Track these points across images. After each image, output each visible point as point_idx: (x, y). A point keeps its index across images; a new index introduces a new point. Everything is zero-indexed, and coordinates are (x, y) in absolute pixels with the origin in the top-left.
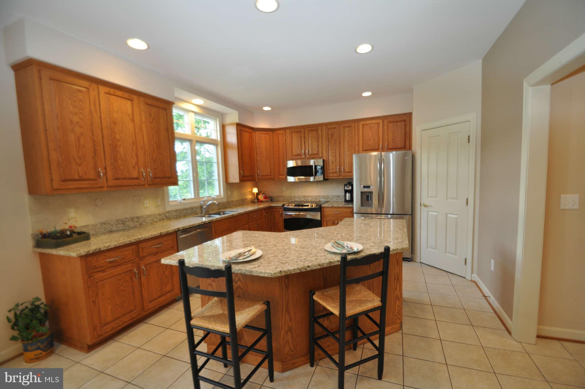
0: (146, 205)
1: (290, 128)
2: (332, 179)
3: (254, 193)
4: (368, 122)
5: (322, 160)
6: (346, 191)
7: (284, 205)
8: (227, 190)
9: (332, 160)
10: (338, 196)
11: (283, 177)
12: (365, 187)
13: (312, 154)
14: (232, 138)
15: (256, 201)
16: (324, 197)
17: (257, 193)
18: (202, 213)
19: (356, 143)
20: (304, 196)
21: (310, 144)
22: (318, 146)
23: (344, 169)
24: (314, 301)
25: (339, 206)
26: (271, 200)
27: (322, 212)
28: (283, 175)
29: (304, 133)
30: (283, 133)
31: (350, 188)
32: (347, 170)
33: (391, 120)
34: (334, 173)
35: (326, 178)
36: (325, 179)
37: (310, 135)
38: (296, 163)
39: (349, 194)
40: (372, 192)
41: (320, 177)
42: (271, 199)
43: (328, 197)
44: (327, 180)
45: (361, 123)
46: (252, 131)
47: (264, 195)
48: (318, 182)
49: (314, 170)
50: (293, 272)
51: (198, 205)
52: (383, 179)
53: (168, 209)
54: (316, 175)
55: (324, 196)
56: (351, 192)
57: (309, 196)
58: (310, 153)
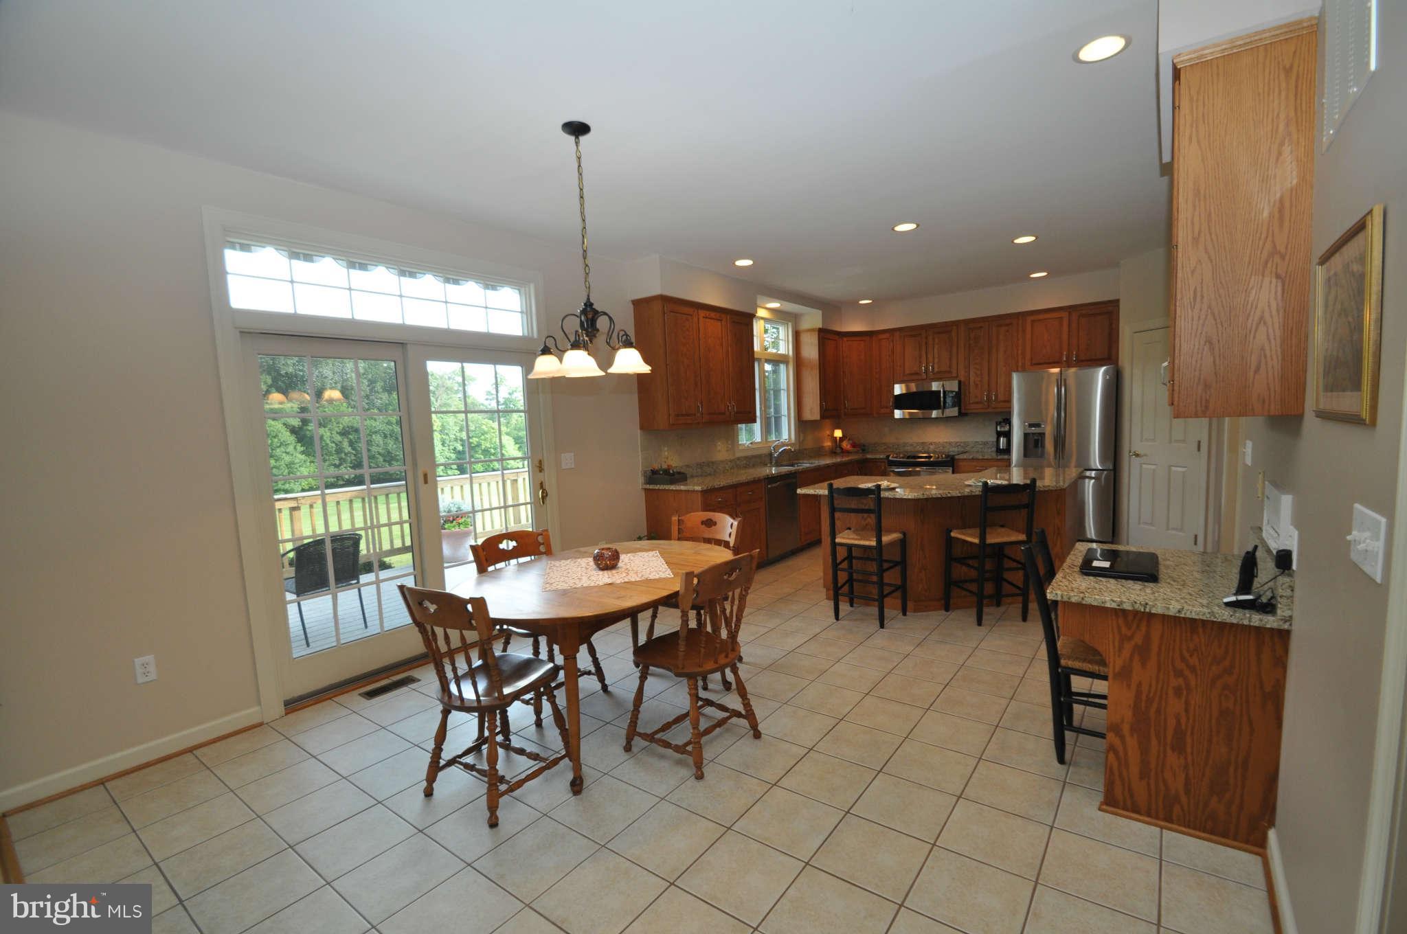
0: (719, 448)
1: (900, 329)
2: (971, 413)
3: (836, 438)
4: (1041, 317)
5: (957, 382)
6: (999, 434)
7: (888, 456)
8: (799, 431)
9: (974, 382)
10: (985, 443)
11: (888, 411)
12: (1031, 425)
13: (938, 372)
14: (811, 351)
15: (838, 450)
16: (957, 445)
17: (840, 438)
18: (771, 463)
19: (1020, 352)
20: (923, 443)
21: (936, 356)
22: (950, 359)
23: (996, 396)
24: (951, 537)
25: (985, 458)
26: (863, 450)
27: (955, 467)
28: (887, 408)
29: (926, 338)
30: (888, 339)
31: (1007, 428)
32: (1001, 398)
33: (1084, 312)
34: (977, 403)
35: (963, 411)
36: (962, 414)
37: (936, 340)
38: (907, 387)
39: (1005, 439)
40: (1044, 434)
41: (953, 412)
42: (863, 448)
43: (966, 444)
44: (965, 415)
45: (1029, 319)
46: (837, 337)
47: (851, 442)
48: (949, 419)
49: (942, 399)
50: (934, 496)
51: (765, 451)
52: (1063, 414)
53: (738, 455)
54: (944, 407)
55: (957, 442)
56: (1008, 435)
57: (931, 444)
58: (936, 370)
